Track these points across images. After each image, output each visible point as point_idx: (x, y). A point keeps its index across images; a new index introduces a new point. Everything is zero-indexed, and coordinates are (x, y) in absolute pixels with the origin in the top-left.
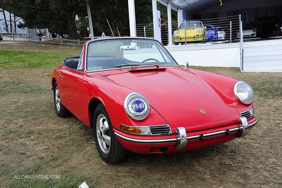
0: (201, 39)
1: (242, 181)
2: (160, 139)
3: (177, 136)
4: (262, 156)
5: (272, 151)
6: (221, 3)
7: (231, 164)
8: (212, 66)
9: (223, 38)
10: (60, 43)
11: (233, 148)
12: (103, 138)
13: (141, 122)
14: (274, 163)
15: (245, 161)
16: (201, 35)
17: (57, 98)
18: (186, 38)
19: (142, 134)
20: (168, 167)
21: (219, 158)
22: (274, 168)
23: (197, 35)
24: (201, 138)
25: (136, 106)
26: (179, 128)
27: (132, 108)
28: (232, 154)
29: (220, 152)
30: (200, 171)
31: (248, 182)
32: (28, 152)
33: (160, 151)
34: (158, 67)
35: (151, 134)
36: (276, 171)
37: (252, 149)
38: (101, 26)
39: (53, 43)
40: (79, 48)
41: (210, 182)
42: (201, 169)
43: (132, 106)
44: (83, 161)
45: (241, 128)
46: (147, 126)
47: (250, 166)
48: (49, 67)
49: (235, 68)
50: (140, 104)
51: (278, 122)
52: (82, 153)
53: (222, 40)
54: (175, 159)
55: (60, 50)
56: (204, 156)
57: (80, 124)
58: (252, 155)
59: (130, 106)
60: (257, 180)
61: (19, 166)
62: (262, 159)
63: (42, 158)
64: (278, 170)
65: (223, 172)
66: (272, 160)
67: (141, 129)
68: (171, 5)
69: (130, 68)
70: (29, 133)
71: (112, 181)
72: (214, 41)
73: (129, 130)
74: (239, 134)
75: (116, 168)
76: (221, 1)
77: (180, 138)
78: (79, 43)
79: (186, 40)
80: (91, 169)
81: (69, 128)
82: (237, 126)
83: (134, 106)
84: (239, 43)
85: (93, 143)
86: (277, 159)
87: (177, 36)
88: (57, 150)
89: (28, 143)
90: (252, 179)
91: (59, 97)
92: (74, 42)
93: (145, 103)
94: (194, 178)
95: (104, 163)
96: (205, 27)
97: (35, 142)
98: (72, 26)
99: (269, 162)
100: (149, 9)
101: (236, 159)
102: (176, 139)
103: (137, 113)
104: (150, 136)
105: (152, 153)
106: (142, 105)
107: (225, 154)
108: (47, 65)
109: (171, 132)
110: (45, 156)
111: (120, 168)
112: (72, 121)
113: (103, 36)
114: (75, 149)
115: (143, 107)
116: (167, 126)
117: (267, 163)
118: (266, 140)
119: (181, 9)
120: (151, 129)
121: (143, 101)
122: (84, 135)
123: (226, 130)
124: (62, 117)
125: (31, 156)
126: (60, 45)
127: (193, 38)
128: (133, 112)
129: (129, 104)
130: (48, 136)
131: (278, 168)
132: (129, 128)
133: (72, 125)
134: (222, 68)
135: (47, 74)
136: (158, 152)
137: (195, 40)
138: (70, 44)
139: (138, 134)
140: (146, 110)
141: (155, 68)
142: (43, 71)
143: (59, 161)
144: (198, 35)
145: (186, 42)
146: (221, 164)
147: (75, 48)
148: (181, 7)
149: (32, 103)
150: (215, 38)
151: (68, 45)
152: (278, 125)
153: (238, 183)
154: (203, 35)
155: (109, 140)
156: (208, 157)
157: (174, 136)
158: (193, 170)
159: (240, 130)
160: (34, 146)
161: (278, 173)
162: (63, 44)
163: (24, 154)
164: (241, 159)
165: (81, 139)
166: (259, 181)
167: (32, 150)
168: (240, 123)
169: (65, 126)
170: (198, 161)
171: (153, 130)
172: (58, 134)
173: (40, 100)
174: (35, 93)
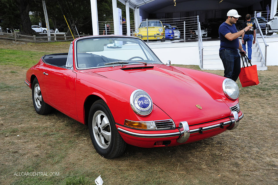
0: (161, 38)
1: (235, 169)
2: (165, 133)
3: (181, 130)
4: (246, 146)
5: (252, 141)
6: (175, 4)
7: (221, 155)
8: (173, 64)
9: (178, 37)
10: (14, 38)
11: (219, 140)
12: (101, 134)
13: (145, 118)
14: (257, 152)
15: (232, 152)
16: (162, 34)
17: (36, 96)
18: (148, 36)
19: (148, 128)
20: (165, 159)
21: (209, 149)
22: (258, 157)
23: (157, 34)
24: (200, 131)
25: (141, 102)
26: (182, 122)
27: (138, 104)
28: (219, 145)
29: (209, 144)
30: (196, 162)
31: (241, 170)
32: (20, 151)
33: (163, 144)
34: (146, 64)
35: (156, 129)
36: (261, 159)
37: (236, 141)
38: (54, 22)
39: (6, 38)
40: (35, 44)
41: (208, 172)
42: (195, 160)
43: (138, 102)
44: (81, 157)
45: (233, 121)
46: (153, 121)
47: (238, 156)
48: (9, 63)
49: (194, 66)
50: (145, 100)
51: (250, 115)
52: (77, 149)
53: (178, 39)
54: (169, 151)
55: (15, 46)
56: (195, 148)
57: (63, 122)
58: (237, 145)
59: (136, 102)
60: (247, 167)
61: (16, 165)
62: (247, 149)
63: (38, 155)
64: (263, 158)
65: (216, 162)
66: (255, 149)
67: (147, 124)
68: (129, 4)
69: (120, 66)
70: (14, 132)
71: (116, 174)
72: (171, 40)
73: (135, 125)
74: (231, 126)
75: (116, 162)
76: (175, 2)
77: (183, 131)
78: (35, 38)
79: (148, 38)
80: (91, 164)
81: (54, 126)
82: (228, 119)
83: (140, 102)
84: (197, 42)
85: (84, 140)
86: (259, 148)
87: (139, 34)
88: (49, 147)
89: (16, 141)
90: (243, 167)
91: (39, 94)
92: (29, 38)
93: (149, 99)
94: (192, 168)
95: (103, 158)
96: (165, 26)
97: (23, 140)
98: (27, 21)
99: (253, 151)
100: (106, 7)
101: (224, 150)
102: (179, 133)
103: (142, 108)
104: (155, 130)
105: (156, 146)
106: (147, 101)
107: (213, 145)
108: (6, 61)
109: (174, 126)
110: (39, 154)
111: (120, 163)
112: (54, 118)
113: (57, 32)
114: (68, 145)
115: (148, 103)
116: (170, 121)
117: (252, 152)
118: (244, 132)
119: (138, 8)
120: (156, 124)
121: (147, 97)
122: (72, 132)
123: (221, 123)
124: (43, 115)
125: (25, 154)
126: (14, 40)
127: (154, 37)
128: (139, 108)
129: (135, 101)
130: (34, 134)
131: (262, 156)
132: (134, 123)
133: (56, 122)
134: (183, 65)
135: (10, 71)
136: (161, 146)
137: (156, 39)
138: (25, 40)
139: (144, 129)
140: (150, 105)
141: (144, 65)
142: (5, 68)
143: (57, 159)
144: (159, 34)
145: (148, 41)
146: (212, 155)
147: (31, 44)
148: (138, 6)
149: (5, 101)
150: (172, 37)
151: (22, 41)
152: (250, 118)
153: (233, 171)
154: (163, 34)
155: (109, 136)
156: (199, 149)
157: (177, 130)
158: (189, 161)
159: (232, 123)
160: (23, 144)
161: (263, 160)
162: (18, 39)
163: (17, 152)
164: (228, 150)
165: (70, 135)
166: (250, 169)
167: (23, 148)
168: (232, 117)
169: (48, 123)
170: (191, 153)
171: (158, 125)
172: (45, 132)
173: (13, 98)
174: (4, 91)
